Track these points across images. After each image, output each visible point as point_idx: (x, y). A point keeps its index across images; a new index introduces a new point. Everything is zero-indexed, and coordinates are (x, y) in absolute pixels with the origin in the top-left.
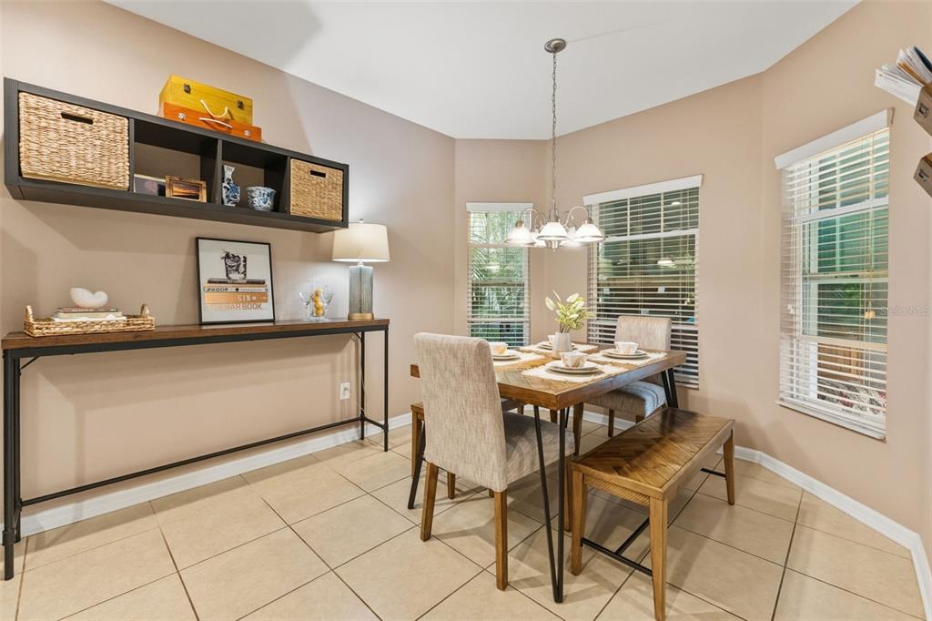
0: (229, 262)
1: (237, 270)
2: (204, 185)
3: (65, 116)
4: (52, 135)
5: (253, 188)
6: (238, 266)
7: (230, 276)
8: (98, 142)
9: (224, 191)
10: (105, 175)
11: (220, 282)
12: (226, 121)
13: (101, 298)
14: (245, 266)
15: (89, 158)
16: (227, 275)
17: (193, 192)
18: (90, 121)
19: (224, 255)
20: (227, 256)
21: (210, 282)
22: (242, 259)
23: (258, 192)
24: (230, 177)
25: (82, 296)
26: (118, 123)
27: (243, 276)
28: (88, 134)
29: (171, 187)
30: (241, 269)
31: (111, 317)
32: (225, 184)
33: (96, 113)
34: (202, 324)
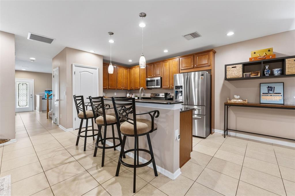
0: (269, 89)
1: (271, 90)
2: (259, 72)
3: (232, 67)
4: (231, 71)
5: (274, 70)
6: (272, 89)
7: (269, 92)
8: (237, 70)
9: (265, 72)
10: (238, 75)
11: (266, 94)
12: (265, 56)
13: (239, 97)
14: (274, 89)
15: (236, 73)
16: (268, 92)
17: (257, 74)
18: (236, 67)
19: (268, 87)
20: (269, 87)
21: (263, 94)
22: (273, 88)
23: (275, 70)
24: (267, 68)
25: (236, 97)
26: (240, 66)
27: (273, 92)
28: (236, 69)
29: (252, 74)
30: (273, 90)
31: (239, 100)
32: (266, 70)
33: (237, 65)
34: (260, 103)
